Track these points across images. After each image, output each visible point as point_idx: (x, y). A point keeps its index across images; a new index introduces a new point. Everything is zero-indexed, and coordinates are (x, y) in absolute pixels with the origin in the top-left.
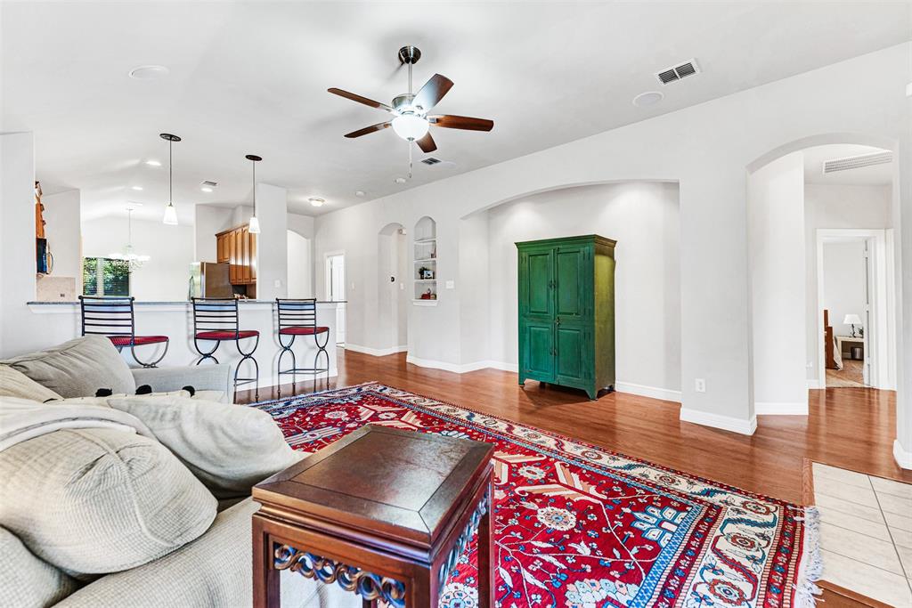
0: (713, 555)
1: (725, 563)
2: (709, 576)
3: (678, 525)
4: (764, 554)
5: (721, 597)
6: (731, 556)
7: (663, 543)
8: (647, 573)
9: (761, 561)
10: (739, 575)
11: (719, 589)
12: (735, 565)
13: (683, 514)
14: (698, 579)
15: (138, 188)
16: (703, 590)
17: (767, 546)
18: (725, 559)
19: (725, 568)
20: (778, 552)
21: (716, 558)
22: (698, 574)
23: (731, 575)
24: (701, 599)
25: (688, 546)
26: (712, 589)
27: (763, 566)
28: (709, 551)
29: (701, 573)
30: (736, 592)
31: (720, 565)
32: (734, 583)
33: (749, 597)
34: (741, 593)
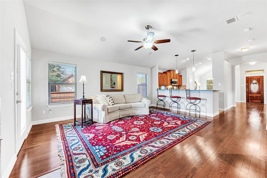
0: (84, 153)
1: (81, 153)
2: (81, 149)
3: (97, 152)
4: (75, 162)
5: (77, 147)
6: (81, 155)
7: (94, 147)
8: (90, 142)
9: (75, 159)
10: (77, 153)
11: (78, 148)
12: (79, 154)
13: (99, 156)
14: (82, 147)
15: (200, 63)
16: (80, 146)
17: (76, 165)
18: (81, 154)
19: (80, 152)
20: (72, 165)
21: (83, 152)
22: (83, 147)
23: (78, 152)
24: (79, 145)
25: (90, 150)
26: (79, 147)
27: (74, 158)
28: (85, 153)
29: (83, 148)
30: (75, 150)
31: (81, 152)
32: (77, 151)
33: (73, 151)
34: (74, 150)
